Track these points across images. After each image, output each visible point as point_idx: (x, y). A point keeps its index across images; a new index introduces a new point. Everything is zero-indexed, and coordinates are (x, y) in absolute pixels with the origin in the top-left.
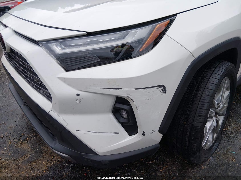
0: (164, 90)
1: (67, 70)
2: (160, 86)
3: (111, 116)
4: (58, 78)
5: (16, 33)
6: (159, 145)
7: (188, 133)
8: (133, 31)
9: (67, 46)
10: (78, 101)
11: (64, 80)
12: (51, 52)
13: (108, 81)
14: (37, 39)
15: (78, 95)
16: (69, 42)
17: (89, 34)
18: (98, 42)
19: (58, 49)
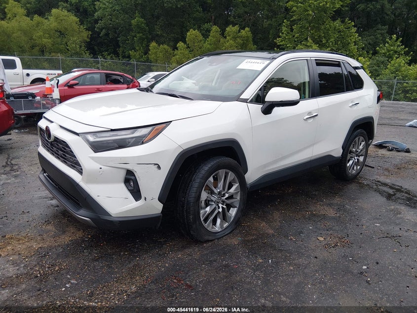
0: (159, 167)
1: (95, 152)
2: (155, 164)
3: (123, 185)
4: (89, 157)
5: (61, 127)
6: (161, 215)
7: (185, 214)
8: (140, 130)
9: (97, 137)
10: (101, 173)
11: (93, 158)
12: (87, 141)
13: (121, 158)
14: (78, 132)
15: (101, 168)
16: (98, 135)
17: (112, 130)
18: (117, 135)
19: (91, 138)
